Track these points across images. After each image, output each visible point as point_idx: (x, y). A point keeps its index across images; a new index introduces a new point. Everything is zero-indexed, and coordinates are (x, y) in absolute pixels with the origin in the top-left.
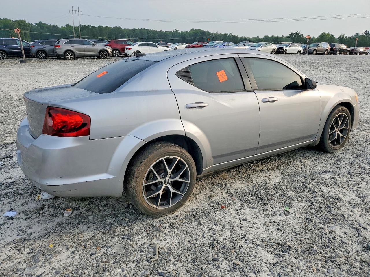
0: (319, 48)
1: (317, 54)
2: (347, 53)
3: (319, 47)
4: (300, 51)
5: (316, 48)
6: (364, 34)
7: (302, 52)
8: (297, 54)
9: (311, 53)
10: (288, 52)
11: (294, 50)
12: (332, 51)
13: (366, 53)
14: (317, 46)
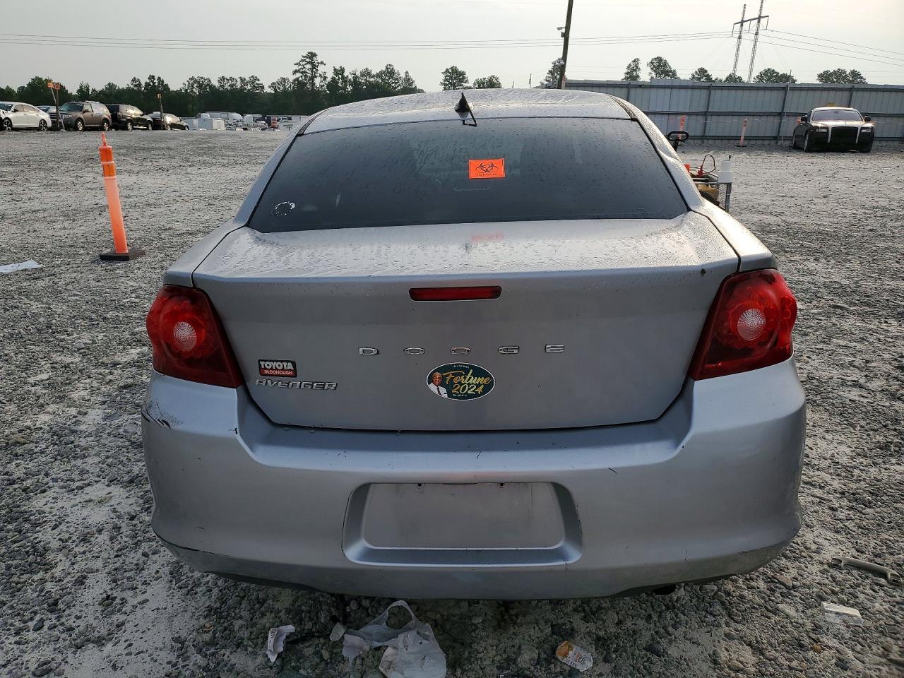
0: (86, 114)
1: (85, 129)
2: (148, 127)
3: (87, 111)
4: (45, 122)
5: (80, 115)
6: (132, 86)
7: (49, 124)
8: (38, 129)
9: (71, 126)
10: (15, 125)
11: (29, 118)
12: (118, 123)
13: (182, 128)
14: (80, 109)
